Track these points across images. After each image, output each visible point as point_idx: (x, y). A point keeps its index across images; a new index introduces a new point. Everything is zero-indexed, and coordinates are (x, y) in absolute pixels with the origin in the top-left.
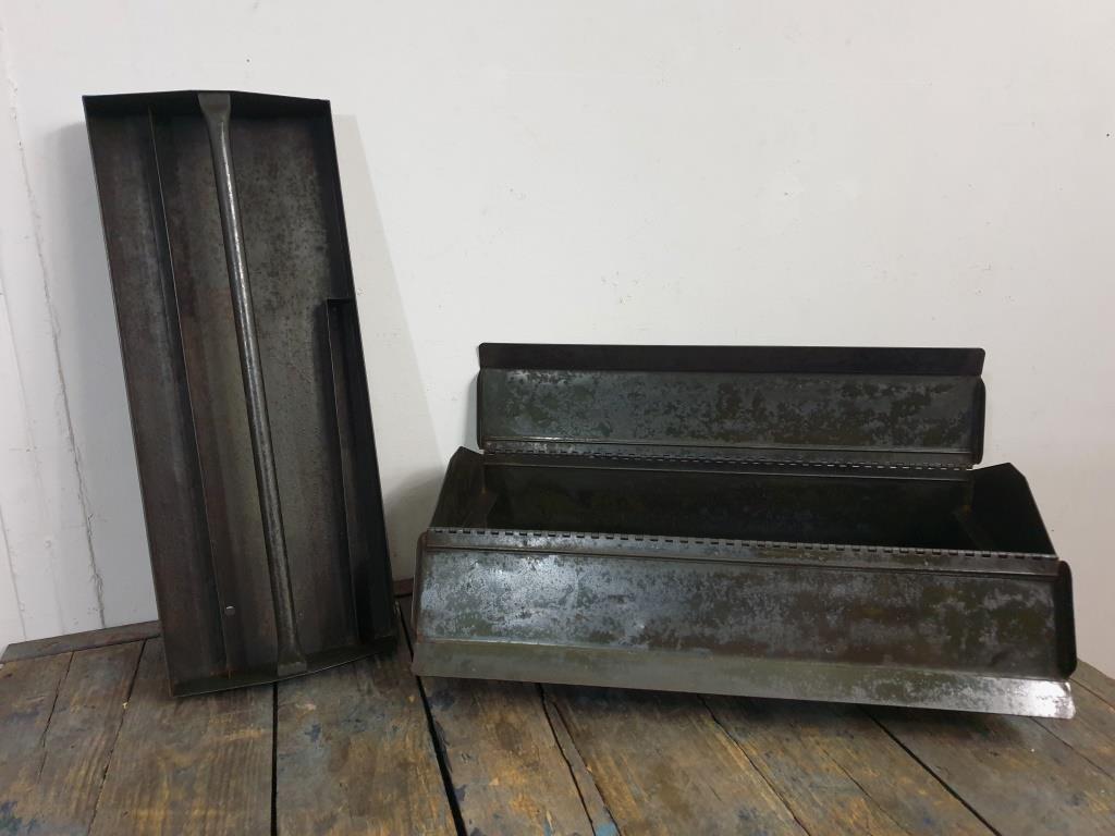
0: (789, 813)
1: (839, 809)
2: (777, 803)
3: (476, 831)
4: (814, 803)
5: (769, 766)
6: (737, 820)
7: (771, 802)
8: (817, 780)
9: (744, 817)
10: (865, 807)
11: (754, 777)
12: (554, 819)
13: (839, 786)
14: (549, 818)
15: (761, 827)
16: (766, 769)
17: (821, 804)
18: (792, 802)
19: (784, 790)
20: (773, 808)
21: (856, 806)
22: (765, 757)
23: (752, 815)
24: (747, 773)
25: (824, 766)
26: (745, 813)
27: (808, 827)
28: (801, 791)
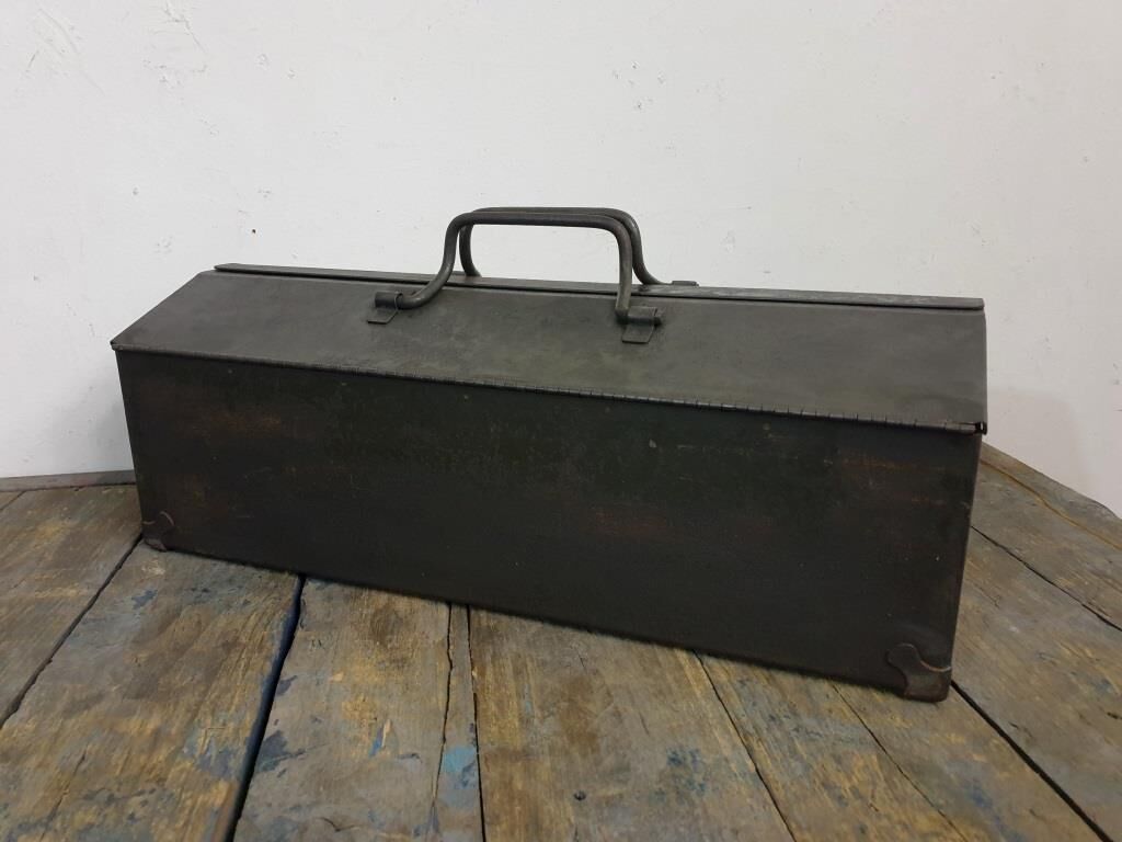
0: (750, 762)
1: (831, 766)
2: (734, 746)
3: (278, 734)
4: (794, 753)
5: (739, 695)
6: (663, 764)
7: (725, 743)
8: (809, 722)
9: (675, 760)
10: (877, 768)
11: (711, 709)
12: (392, 730)
13: (843, 735)
14: (387, 729)
15: (698, 778)
16: (734, 700)
17: (805, 756)
18: (760, 750)
19: (752, 731)
20: (727, 752)
21: (861, 763)
22: (738, 685)
23: (689, 759)
24: (703, 702)
25: (825, 705)
26: (680, 755)
27: (773, 786)
28: (778, 734)
